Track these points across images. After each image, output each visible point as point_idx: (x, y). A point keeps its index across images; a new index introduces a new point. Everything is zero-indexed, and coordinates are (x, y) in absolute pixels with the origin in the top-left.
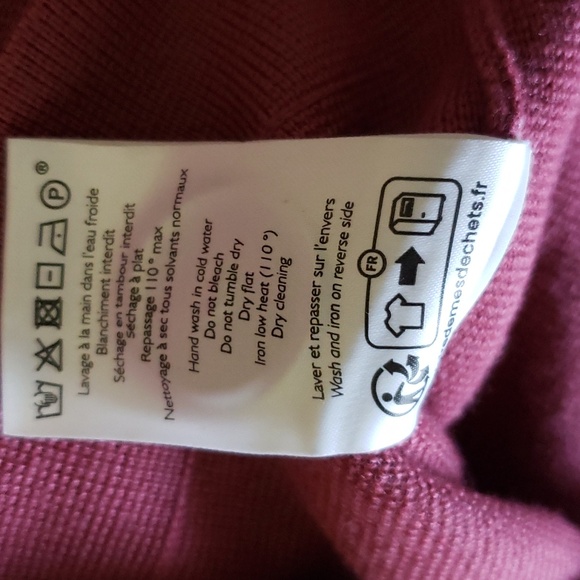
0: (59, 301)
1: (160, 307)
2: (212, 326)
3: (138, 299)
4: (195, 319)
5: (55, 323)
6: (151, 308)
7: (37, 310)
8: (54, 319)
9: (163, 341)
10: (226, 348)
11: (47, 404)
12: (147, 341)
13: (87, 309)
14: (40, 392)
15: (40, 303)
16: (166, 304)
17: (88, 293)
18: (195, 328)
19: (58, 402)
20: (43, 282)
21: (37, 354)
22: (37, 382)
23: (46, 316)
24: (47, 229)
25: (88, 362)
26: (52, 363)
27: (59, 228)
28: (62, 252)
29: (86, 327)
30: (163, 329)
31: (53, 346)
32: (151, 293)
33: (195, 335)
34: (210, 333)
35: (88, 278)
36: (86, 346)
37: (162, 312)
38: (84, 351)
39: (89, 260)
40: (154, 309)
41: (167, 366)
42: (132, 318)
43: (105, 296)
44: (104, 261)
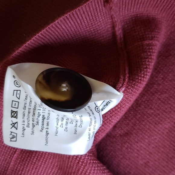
0: (17, 112)
1: (46, 118)
2: (62, 124)
3: (40, 115)
4: (58, 122)
5: (16, 117)
6: (44, 118)
7: (12, 113)
8: (16, 116)
9: (47, 127)
10: (66, 130)
11: (13, 138)
12: (42, 127)
13: (24, 115)
14: (11, 135)
15: (12, 112)
16: (48, 117)
17: (24, 111)
18: (57, 124)
19: (16, 138)
20: (13, 106)
21: (11, 124)
22: (11, 132)
23: (14, 115)
24: (15, 92)
25: (24, 128)
26: (15, 127)
27: (19, 92)
28: (19, 99)
29: (24, 120)
30: (48, 124)
31: (16, 123)
32: (44, 114)
33: (57, 126)
34: (61, 126)
35: (25, 107)
36: (24, 125)
37: (47, 119)
38: (23, 126)
39: (26, 102)
40: (45, 118)
41: (48, 134)
42: (38, 120)
43: (29, 113)
44: (30, 103)
